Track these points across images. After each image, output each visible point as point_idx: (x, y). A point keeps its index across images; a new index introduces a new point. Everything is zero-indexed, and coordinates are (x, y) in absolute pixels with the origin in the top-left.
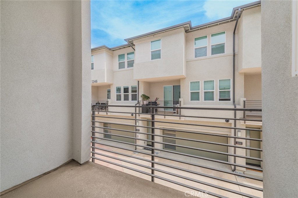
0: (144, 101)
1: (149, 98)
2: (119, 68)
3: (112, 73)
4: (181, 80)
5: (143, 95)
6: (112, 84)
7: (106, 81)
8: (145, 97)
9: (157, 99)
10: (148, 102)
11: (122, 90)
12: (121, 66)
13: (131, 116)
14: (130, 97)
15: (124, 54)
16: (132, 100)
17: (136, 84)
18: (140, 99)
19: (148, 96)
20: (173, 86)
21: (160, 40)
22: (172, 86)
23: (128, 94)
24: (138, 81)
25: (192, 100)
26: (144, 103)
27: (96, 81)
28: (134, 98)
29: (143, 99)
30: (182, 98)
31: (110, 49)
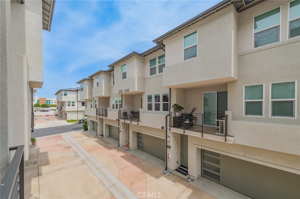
0: (176, 113)
1: (183, 109)
2: (151, 75)
3: (143, 80)
4: (228, 84)
5: (175, 105)
6: (144, 93)
7: (136, 90)
8: (178, 108)
9: (194, 110)
10: (181, 114)
11: (153, 99)
12: (153, 72)
13: (162, 129)
14: (161, 107)
15: (156, 58)
16: (164, 110)
17: (167, 92)
18: (172, 110)
19: (181, 106)
20: (218, 92)
21: (196, 32)
22: (216, 92)
23: (160, 103)
24: (170, 89)
25: (247, 113)
26: (176, 115)
27: (128, 90)
28: (166, 108)
29: (175, 110)
30: (230, 110)
31: (140, 55)
